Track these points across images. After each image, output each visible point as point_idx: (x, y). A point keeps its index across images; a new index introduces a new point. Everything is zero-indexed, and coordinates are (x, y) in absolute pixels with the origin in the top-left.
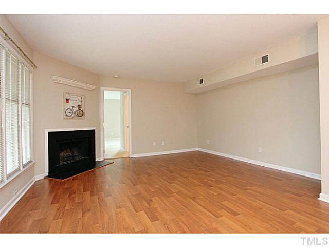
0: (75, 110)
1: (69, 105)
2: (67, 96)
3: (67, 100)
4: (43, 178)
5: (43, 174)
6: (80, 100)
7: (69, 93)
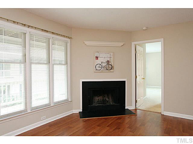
0: (104, 65)
1: (99, 61)
2: (97, 55)
3: (97, 58)
4: (78, 112)
5: (78, 110)
6: (109, 56)
7: (98, 52)
